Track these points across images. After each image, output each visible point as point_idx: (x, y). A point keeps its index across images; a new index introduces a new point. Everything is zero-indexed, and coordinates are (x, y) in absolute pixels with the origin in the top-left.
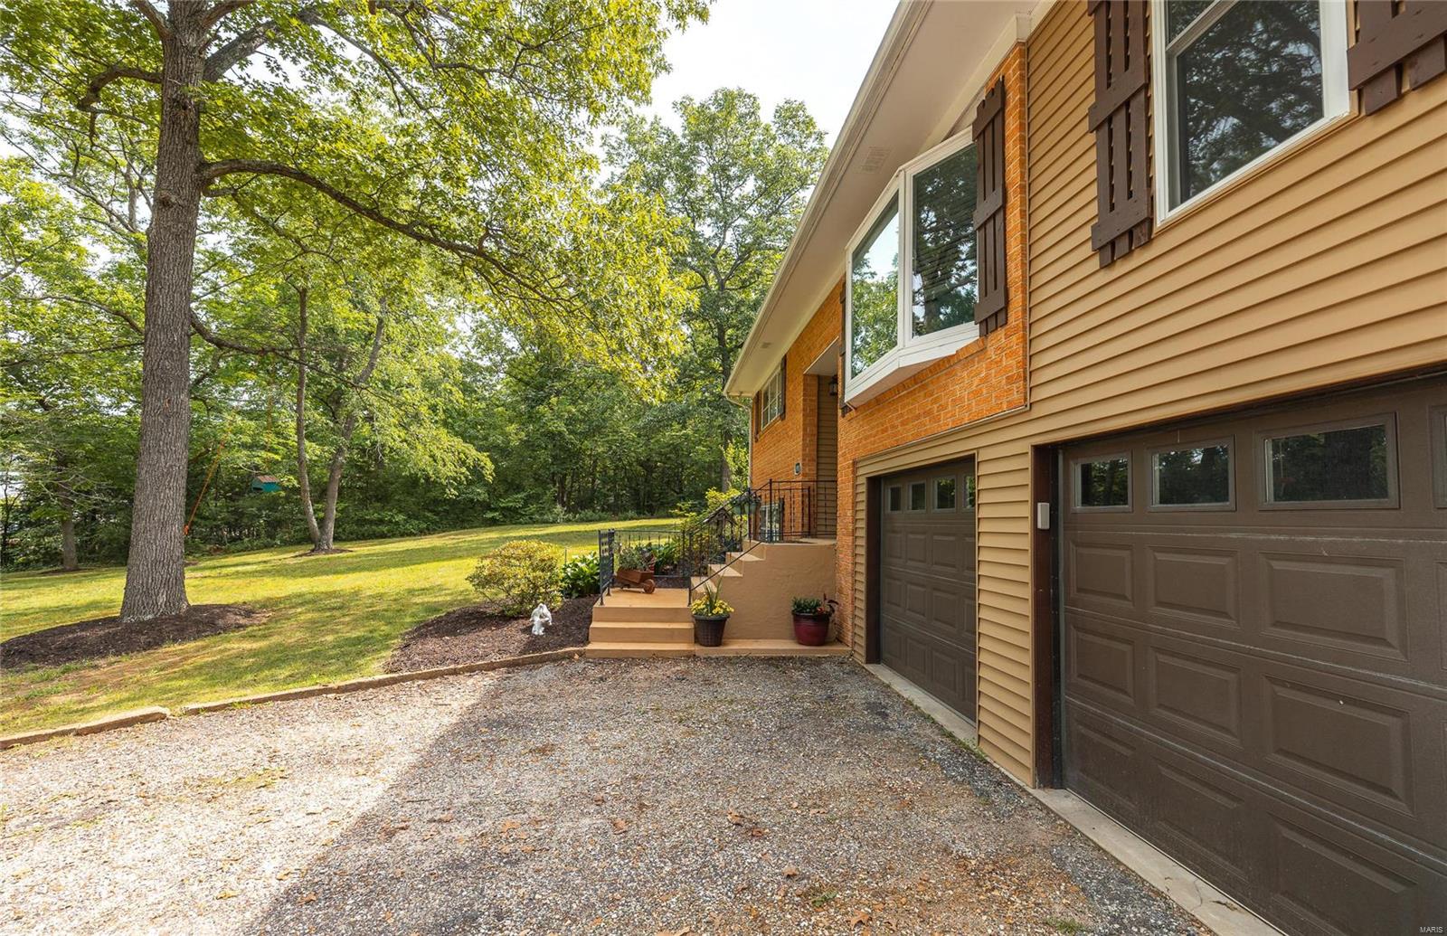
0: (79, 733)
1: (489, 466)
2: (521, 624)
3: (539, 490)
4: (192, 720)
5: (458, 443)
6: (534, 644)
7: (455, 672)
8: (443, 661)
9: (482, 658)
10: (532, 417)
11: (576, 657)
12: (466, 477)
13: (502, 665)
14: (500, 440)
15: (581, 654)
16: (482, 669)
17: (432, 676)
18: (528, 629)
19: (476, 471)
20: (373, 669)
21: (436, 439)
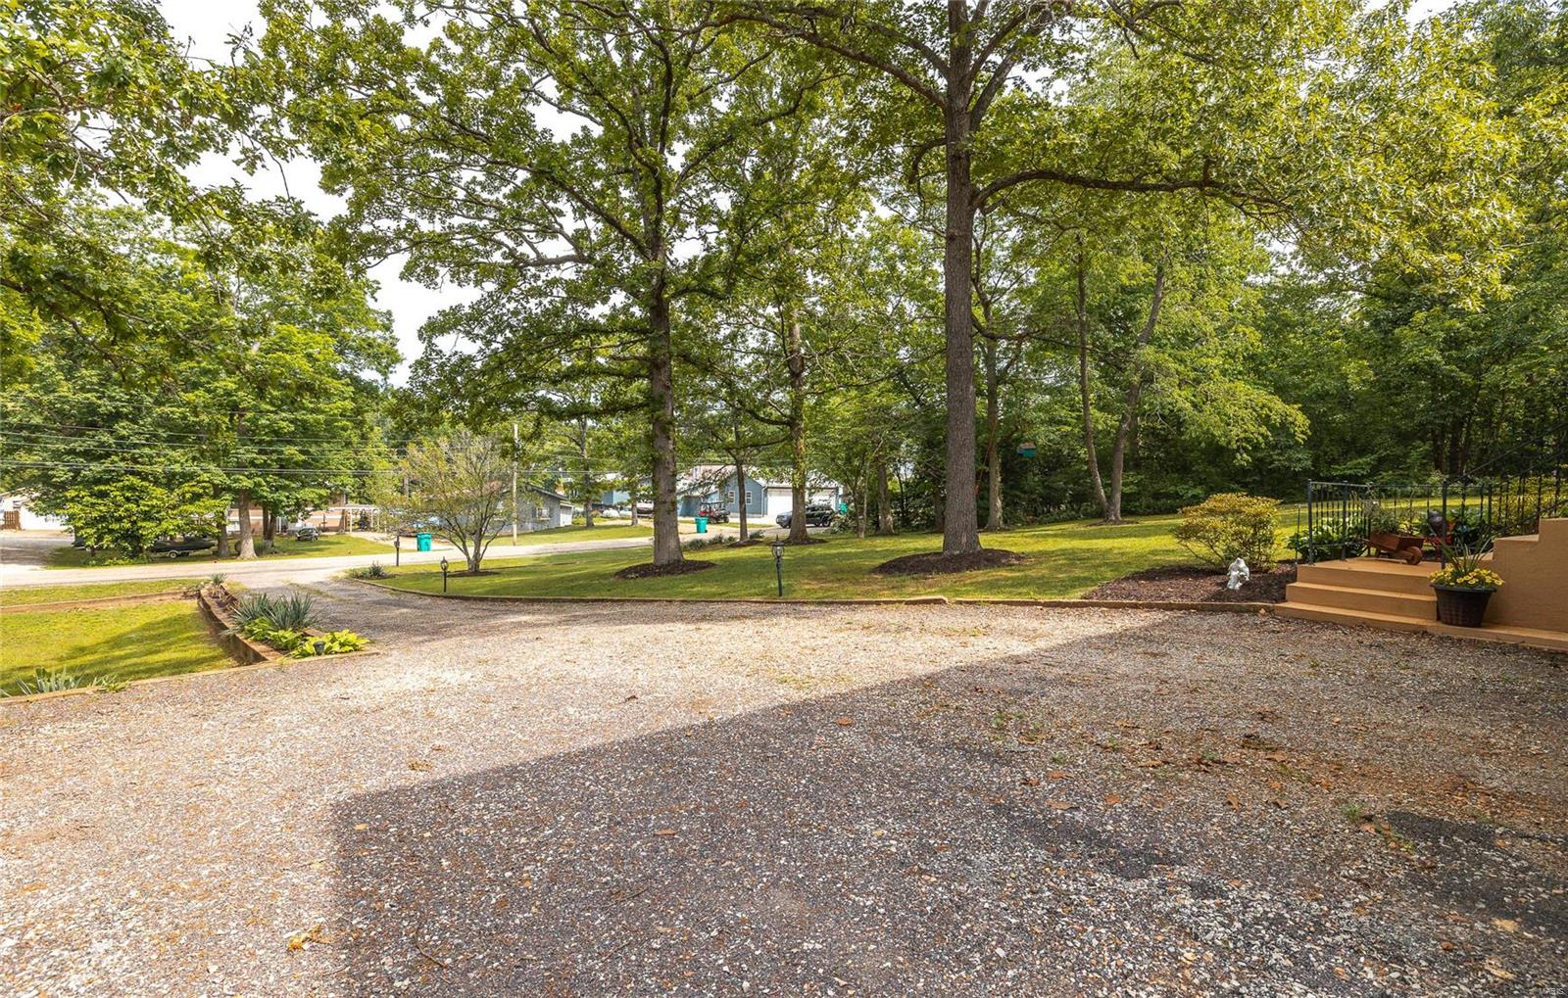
0: (907, 603)
1: (1301, 421)
2: (1219, 579)
3: (1398, 451)
4: (958, 607)
5: (1261, 396)
6: (1223, 594)
7: (1135, 606)
8: (1128, 596)
9: (1163, 598)
10: (1391, 346)
11: (1263, 611)
12: (1265, 437)
13: (1180, 607)
14: (1332, 385)
15: (1269, 611)
16: (1159, 607)
17: (1116, 606)
18: (1224, 584)
19: (1283, 428)
20: (1075, 596)
21: (1231, 394)
